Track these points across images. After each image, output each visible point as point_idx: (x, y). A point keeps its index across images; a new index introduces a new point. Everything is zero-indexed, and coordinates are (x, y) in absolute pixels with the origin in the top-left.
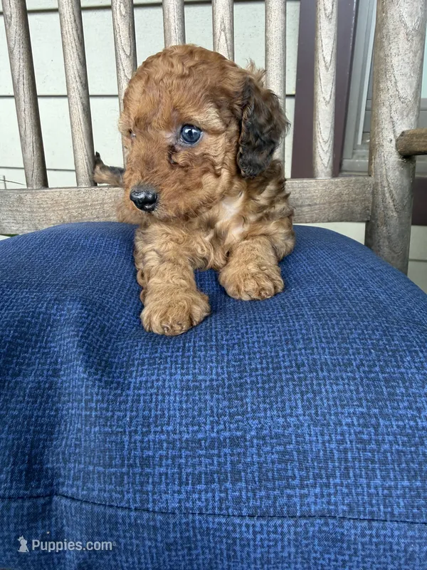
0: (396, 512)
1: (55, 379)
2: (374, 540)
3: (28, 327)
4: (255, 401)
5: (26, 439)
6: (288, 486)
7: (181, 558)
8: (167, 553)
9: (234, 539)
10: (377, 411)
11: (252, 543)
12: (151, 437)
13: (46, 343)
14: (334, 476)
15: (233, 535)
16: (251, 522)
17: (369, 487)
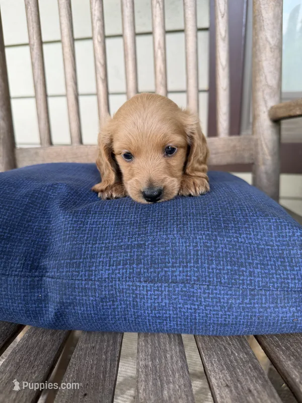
1: (49, 225)
2: (211, 296)
3: (36, 199)
4: (152, 228)
5: (32, 250)
6: (166, 267)
7: (109, 307)
8: (101, 304)
9: (136, 294)
10: (217, 233)
11: (145, 297)
12: (97, 245)
13: (45, 208)
14: (190, 262)
15: (136, 292)
16: (145, 285)
17: (209, 268)
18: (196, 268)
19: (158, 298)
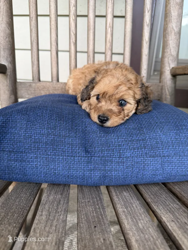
0: (185, 155)
4: (147, 131)
6: (159, 149)
7: (130, 171)
8: (126, 169)
11: (150, 164)
12: (120, 140)
14: (170, 147)
16: (150, 159)
17: (179, 149)
18: (173, 149)
19: (156, 165)
